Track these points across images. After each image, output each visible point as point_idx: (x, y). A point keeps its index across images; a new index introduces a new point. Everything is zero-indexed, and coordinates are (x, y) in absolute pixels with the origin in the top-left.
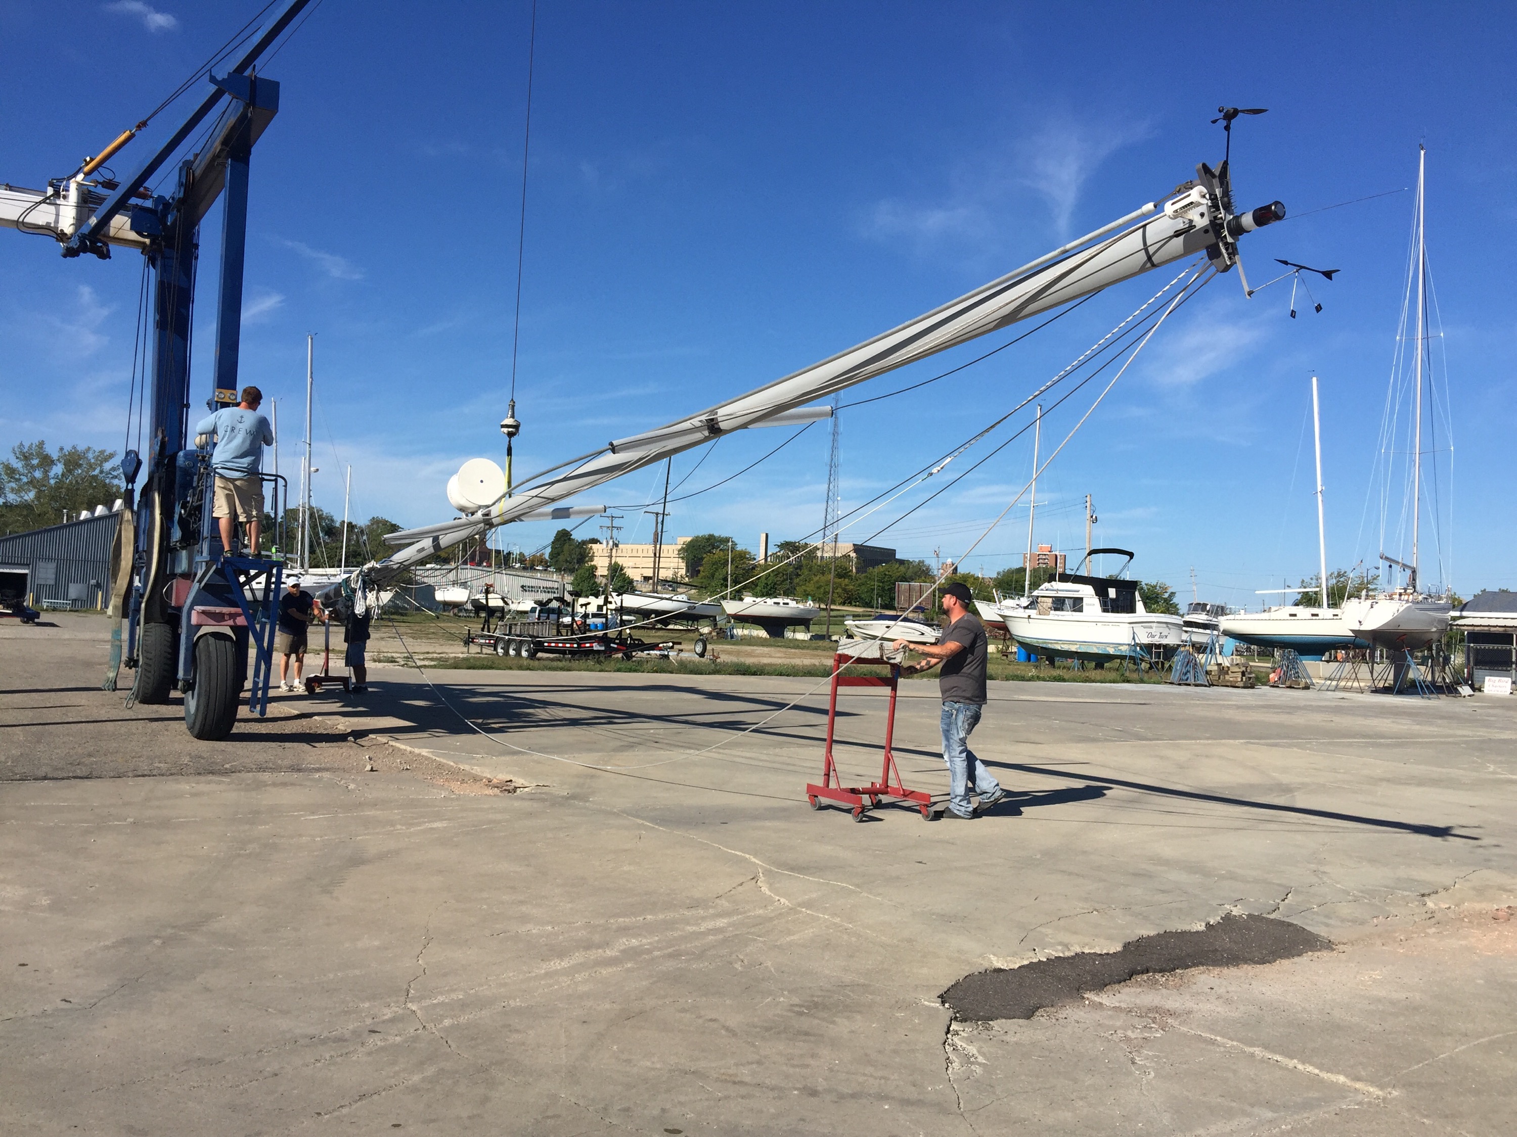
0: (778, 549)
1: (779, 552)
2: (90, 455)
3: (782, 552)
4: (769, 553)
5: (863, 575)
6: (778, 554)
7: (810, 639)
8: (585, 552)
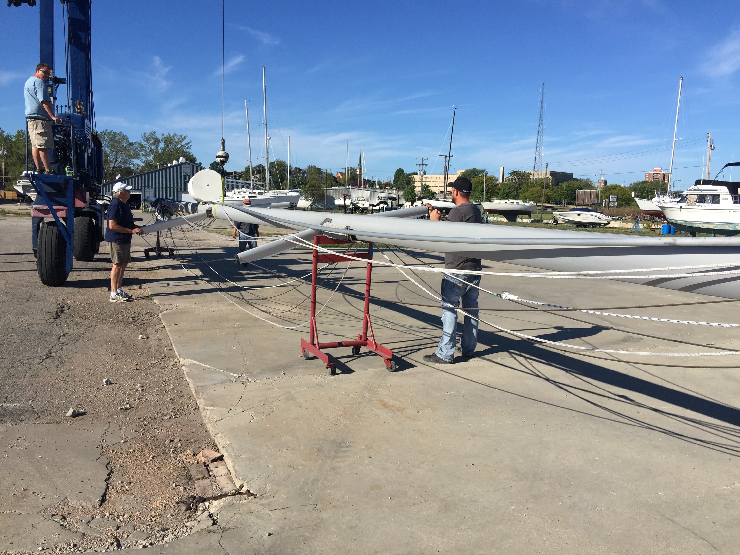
0: (510, 175)
1: (510, 176)
2: (176, 138)
3: (511, 177)
4: (505, 177)
5: (557, 187)
6: (510, 177)
7: (531, 222)
8: (410, 179)
